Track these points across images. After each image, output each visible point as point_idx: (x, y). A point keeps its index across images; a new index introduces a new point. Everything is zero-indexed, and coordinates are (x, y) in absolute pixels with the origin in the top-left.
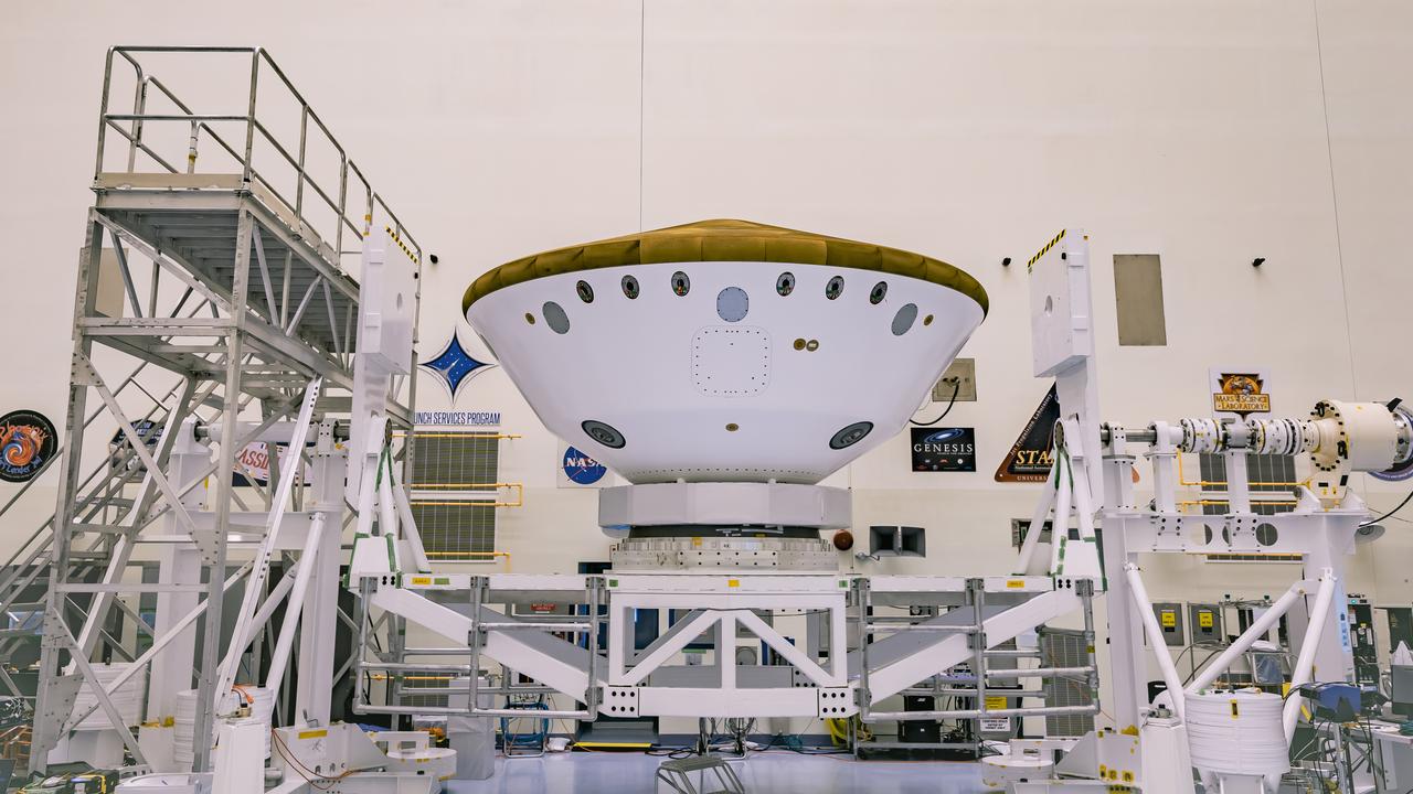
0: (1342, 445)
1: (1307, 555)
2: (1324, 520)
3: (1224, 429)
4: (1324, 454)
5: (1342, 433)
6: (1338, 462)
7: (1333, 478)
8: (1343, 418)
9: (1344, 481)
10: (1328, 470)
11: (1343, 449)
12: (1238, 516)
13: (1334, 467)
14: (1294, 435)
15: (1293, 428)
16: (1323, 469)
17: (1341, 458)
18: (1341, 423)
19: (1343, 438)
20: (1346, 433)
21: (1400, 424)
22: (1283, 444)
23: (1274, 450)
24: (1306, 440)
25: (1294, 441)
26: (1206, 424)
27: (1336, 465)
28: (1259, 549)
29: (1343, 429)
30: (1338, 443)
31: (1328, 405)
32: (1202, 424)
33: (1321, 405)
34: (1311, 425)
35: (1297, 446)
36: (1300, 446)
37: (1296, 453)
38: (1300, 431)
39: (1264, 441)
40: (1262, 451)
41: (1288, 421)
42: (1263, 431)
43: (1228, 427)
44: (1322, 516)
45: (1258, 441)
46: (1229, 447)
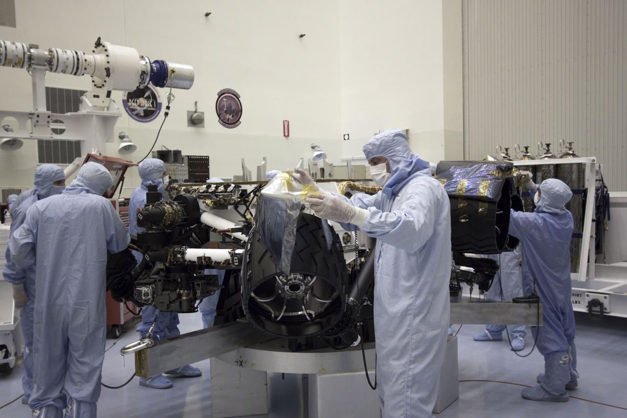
0: (108, 70)
1: (84, 141)
2: (94, 118)
3: (29, 52)
4: (99, 77)
5: (108, 62)
6: (106, 81)
7: (103, 93)
8: (109, 52)
9: (109, 94)
10: (100, 87)
11: (108, 71)
12: (37, 113)
13: (103, 85)
14: (78, 63)
15: (78, 59)
16: (98, 87)
17: (107, 79)
18: (107, 56)
19: (108, 66)
20: (110, 62)
21: (143, 62)
22: (70, 69)
23: (64, 72)
24: (85, 69)
25: (78, 68)
26: (16, 47)
27: (104, 83)
28: (52, 136)
29: (109, 59)
30: (106, 69)
31: (101, 45)
32: (14, 47)
33: (98, 44)
34: (90, 57)
35: (79, 71)
36: (81, 72)
37: (79, 75)
38: (82, 62)
39: (57, 66)
40: (55, 71)
41: (76, 53)
42: (58, 59)
43: (32, 51)
44: (93, 115)
45: (53, 65)
46: (33, 64)
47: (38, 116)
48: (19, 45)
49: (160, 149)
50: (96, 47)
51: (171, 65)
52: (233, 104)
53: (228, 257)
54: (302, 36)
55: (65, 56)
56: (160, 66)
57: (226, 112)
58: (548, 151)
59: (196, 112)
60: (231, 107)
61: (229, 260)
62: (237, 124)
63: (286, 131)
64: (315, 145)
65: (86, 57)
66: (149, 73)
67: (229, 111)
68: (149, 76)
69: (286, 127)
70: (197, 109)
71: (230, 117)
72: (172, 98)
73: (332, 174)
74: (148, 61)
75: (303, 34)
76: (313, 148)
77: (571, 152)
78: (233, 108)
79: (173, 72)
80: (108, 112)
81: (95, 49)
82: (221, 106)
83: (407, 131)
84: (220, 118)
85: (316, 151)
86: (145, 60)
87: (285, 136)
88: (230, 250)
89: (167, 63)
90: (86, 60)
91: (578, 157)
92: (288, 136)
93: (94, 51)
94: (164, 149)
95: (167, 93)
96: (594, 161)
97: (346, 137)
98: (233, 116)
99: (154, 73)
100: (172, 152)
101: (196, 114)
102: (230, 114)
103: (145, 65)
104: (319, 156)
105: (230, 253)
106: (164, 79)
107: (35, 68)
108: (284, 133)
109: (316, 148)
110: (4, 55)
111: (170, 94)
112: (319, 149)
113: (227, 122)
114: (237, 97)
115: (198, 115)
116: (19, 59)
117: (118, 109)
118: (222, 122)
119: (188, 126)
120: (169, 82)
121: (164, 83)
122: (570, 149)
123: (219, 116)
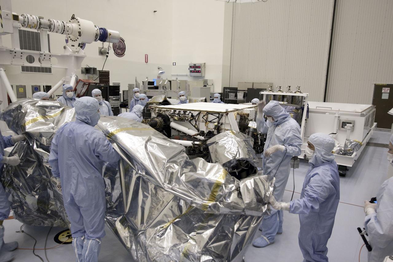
0: (80, 33)
1: (67, 69)
2: (73, 58)
3: (40, 21)
4: (74, 36)
5: (80, 29)
6: (78, 38)
7: (76, 44)
8: (80, 23)
9: (79, 45)
10: (74, 41)
12: (44, 53)
13: (76, 40)
14: (64, 28)
15: (64, 26)
16: (73, 41)
17: (79, 37)
18: (79, 25)
19: (80, 30)
21: (96, 29)
22: (60, 31)
23: (57, 32)
24: (68, 31)
25: (64, 31)
26: (33, 18)
27: (77, 39)
28: (51, 66)
29: (80, 27)
30: (79, 32)
31: (75, 18)
32: (32, 18)
33: (73, 18)
34: (69, 25)
35: (65, 32)
36: (66, 32)
37: (64, 34)
38: (66, 28)
39: (54, 29)
40: (52, 32)
41: (63, 22)
42: (54, 25)
43: (41, 20)
44: (72, 56)
45: (52, 29)
46: (41, 28)
47: (45, 55)
48: (35, 17)
49: (86, 67)
50: (71, 19)
51: (109, 31)
52: (121, 44)
53: (191, 145)
54: (155, 12)
55: (58, 24)
56: (104, 32)
57: (118, 49)
58: (289, 90)
59: (103, 48)
60: (120, 46)
61: (192, 146)
62: (123, 55)
63: (146, 60)
64: (160, 67)
65: (68, 25)
66: (99, 35)
67: (119, 48)
68: (99, 36)
69: (146, 57)
70: (103, 47)
71: (120, 51)
72: (110, 48)
73: (180, 87)
74: (98, 28)
75: (156, 11)
76: (159, 68)
77: (299, 91)
78: (121, 47)
79: (110, 34)
80: (78, 54)
81: (71, 20)
82: (115, 45)
83: (205, 63)
84: (115, 52)
85: (160, 70)
86: (96, 27)
87: (146, 62)
88: (192, 142)
89: (107, 30)
90: (68, 27)
91: (302, 93)
92: (147, 62)
93: (70, 21)
94: (87, 67)
95: (107, 45)
96: (308, 95)
97: (174, 64)
98: (121, 51)
99: (101, 35)
100: (92, 69)
101: (103, 49)
102: (120, 50)
103: (96, 30)
104: (162, 73)
105: (192, 143)
106: (106, 38)
107: (43, 30)
108: (145, 61)
109: (160, 69)
110: (27, 22)
111: (109, 46)
112: (162, 69)
113: (119, 54)
114: (123, 41)
115: (104, 50)
116: (35, 24)
117: (85, 53)
118: (116, 54)
119: (99, 55)
120: (108, 39)
121: (105, 40)
122: (299, 90)
123: (114, 50)
